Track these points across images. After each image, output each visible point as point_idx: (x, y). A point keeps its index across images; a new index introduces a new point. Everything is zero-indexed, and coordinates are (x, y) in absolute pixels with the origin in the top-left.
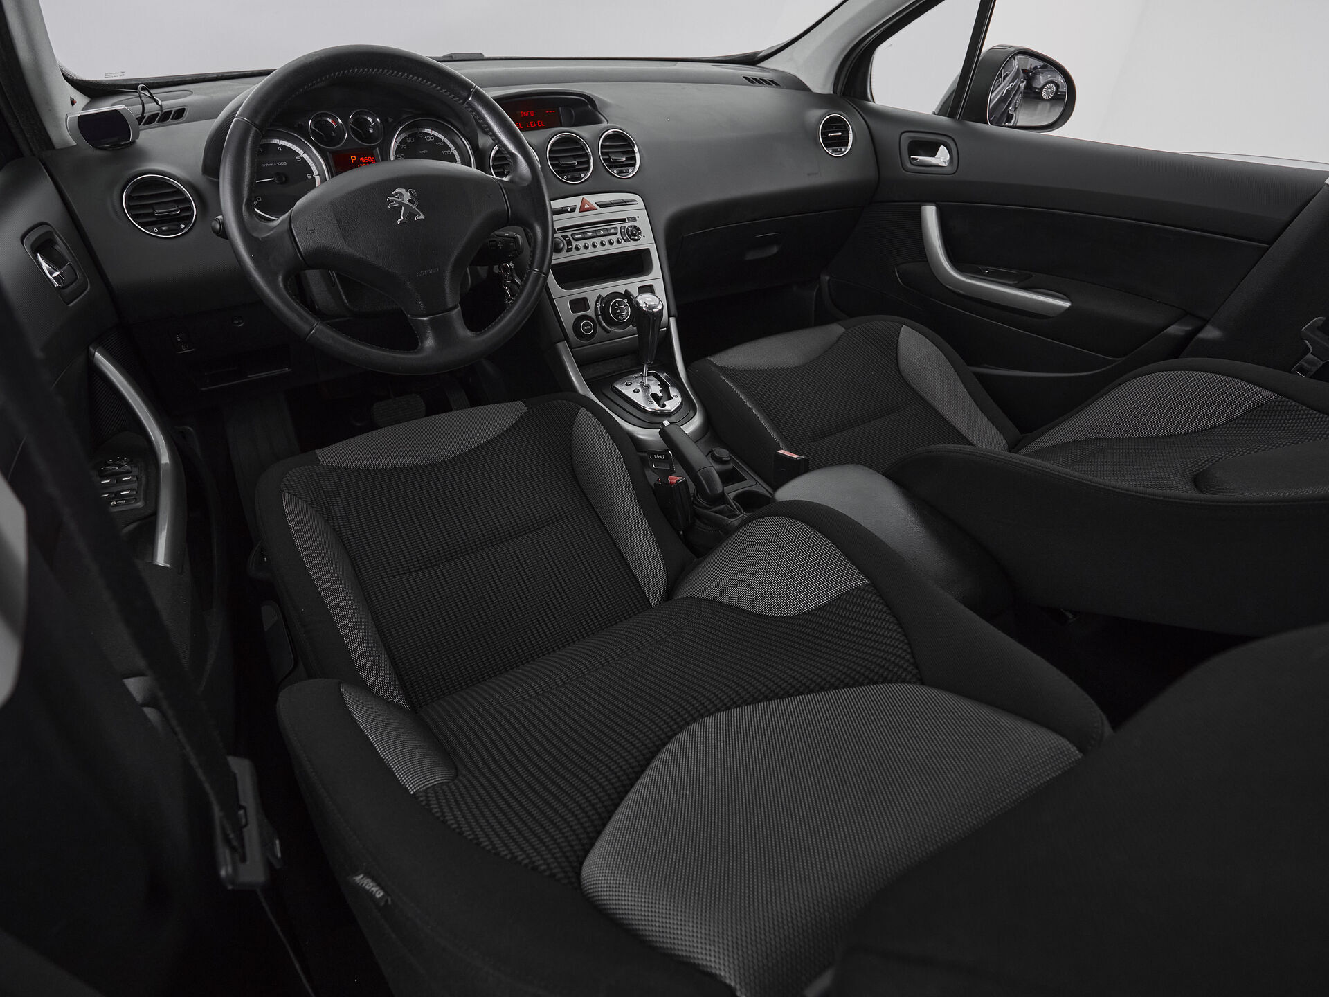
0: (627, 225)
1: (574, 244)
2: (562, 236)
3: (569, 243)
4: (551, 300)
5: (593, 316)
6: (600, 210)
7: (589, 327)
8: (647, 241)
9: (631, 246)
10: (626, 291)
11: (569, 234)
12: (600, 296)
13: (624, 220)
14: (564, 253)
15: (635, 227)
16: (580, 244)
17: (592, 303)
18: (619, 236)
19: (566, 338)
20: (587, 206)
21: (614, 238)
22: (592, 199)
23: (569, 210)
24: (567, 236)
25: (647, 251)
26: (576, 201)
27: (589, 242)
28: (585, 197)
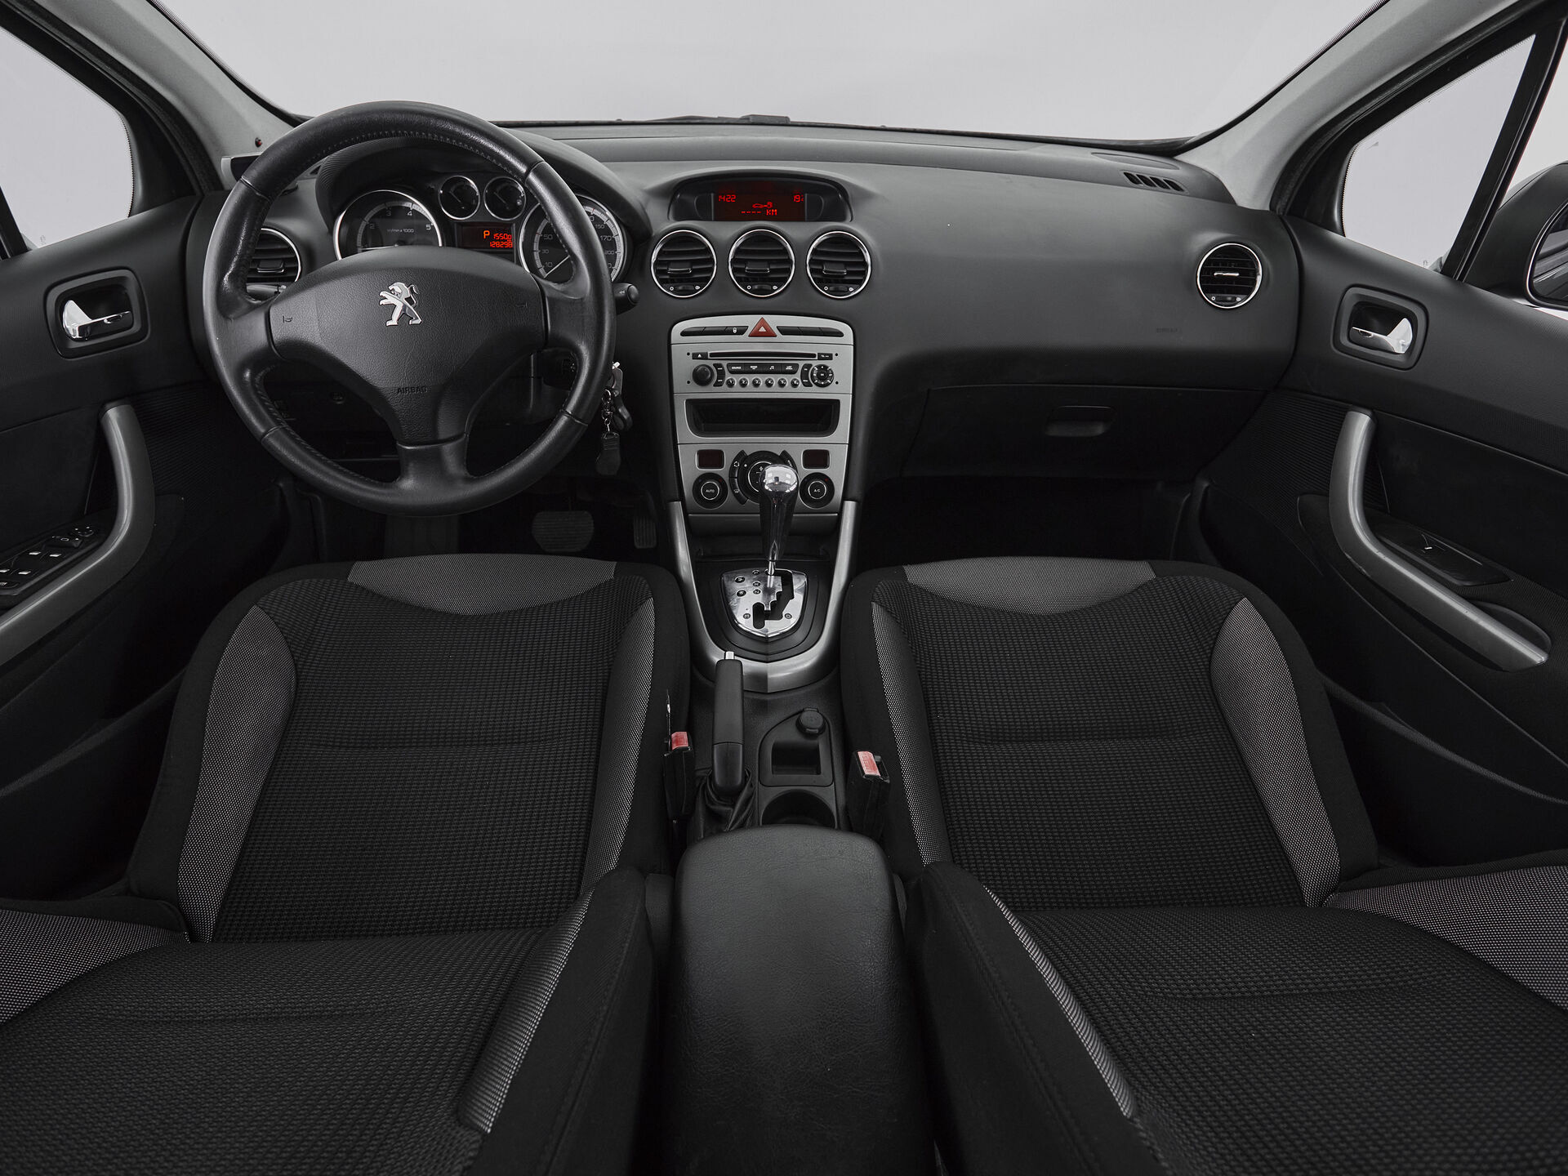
0: (815, 363)
1: (728, 376)
2: (714, 365)
3: (721, 374)
4: (675, 445)
5: (726, 477)
6: (780, 337)
7: (713, 491)
8: (841, 389)
9: (814, 393)
10: (784, 453)
11: (725, 363)
12: (742, 453)
13: (813, 356)
14: (711, 387)
15: (826, 367)
16: (737, 379)
17: (728, 460)
18: (797, 376)
19: (682, 498)
20: (762, 329)
21: (788, 378)
22: (774, 321)
23: (735, 331)
24: (720, 366)
25: (837, 402)
26: (751, 321)
27: (749, 378)
28: (765, 317)
